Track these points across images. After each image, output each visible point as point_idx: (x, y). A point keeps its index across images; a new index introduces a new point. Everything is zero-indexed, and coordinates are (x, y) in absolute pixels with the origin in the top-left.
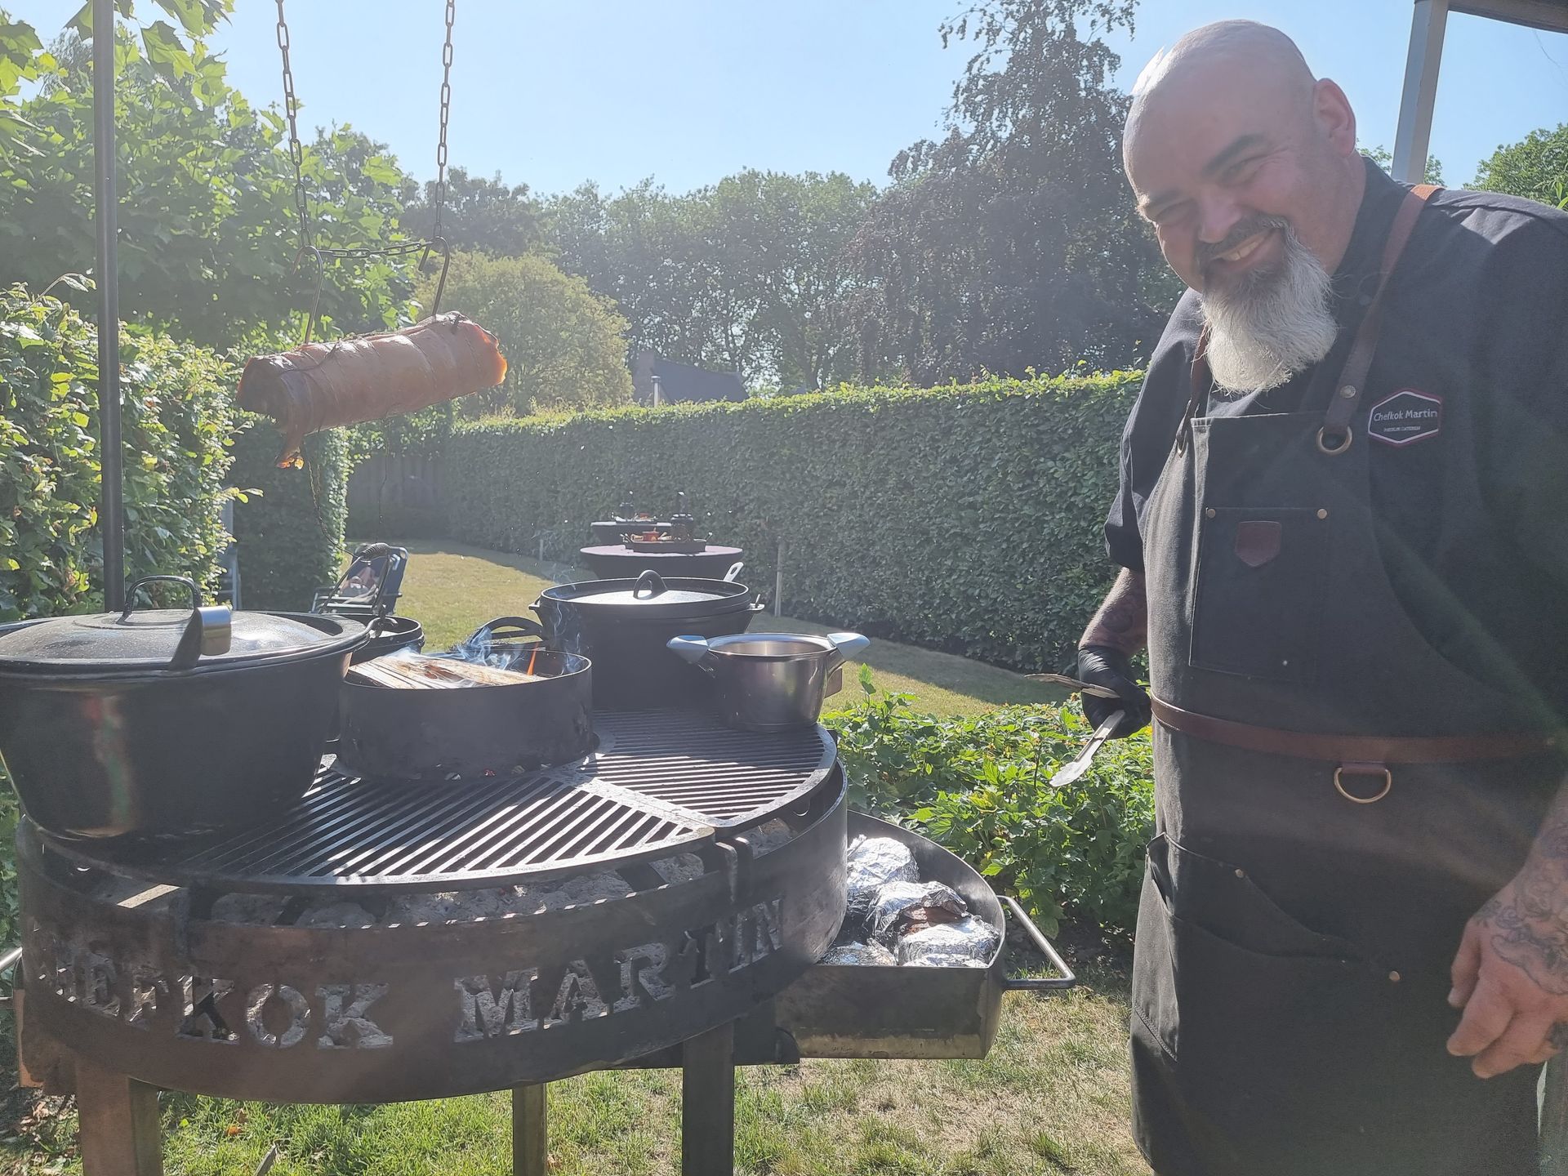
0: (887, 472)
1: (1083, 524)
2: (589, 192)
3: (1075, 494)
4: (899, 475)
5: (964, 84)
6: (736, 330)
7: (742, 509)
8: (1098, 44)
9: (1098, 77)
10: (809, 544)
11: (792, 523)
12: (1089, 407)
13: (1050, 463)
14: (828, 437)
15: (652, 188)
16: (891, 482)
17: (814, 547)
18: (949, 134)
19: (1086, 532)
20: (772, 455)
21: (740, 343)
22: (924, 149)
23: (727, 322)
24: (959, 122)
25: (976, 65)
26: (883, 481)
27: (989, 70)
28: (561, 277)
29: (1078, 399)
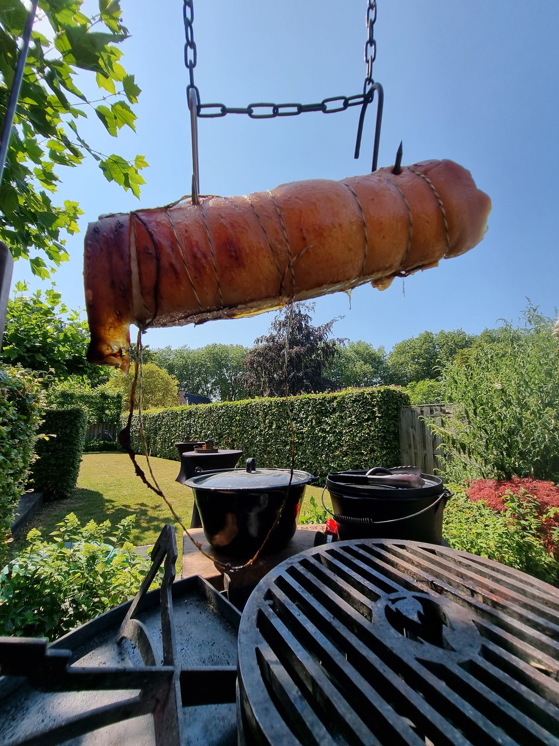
0: (272, 423)
1: (339, 437)
2: (169, 348)
3: (335, 428)
4: (277, 424)
5: (274, 322)
6: (209, 385)
7: (222, 437)
8: (306, 315)
9: (307, 322)
10: (246, 448)
11: (240, 441)
12: (337, 402)
13: (326, 419)
14: (252, 413)
15: (187, 347)
16: (274, 427)
17: (248, 448)
18: (270, 334)
19: (340, 440)
20: (233, 419)
21: (210, 389)
22: (264, 338)
23: (206, 382)
24: (272, 332)
25: (277, 318)
26: (271, 426)
27: (280, 319)
28: (159, 369)
29: (333, 399)
